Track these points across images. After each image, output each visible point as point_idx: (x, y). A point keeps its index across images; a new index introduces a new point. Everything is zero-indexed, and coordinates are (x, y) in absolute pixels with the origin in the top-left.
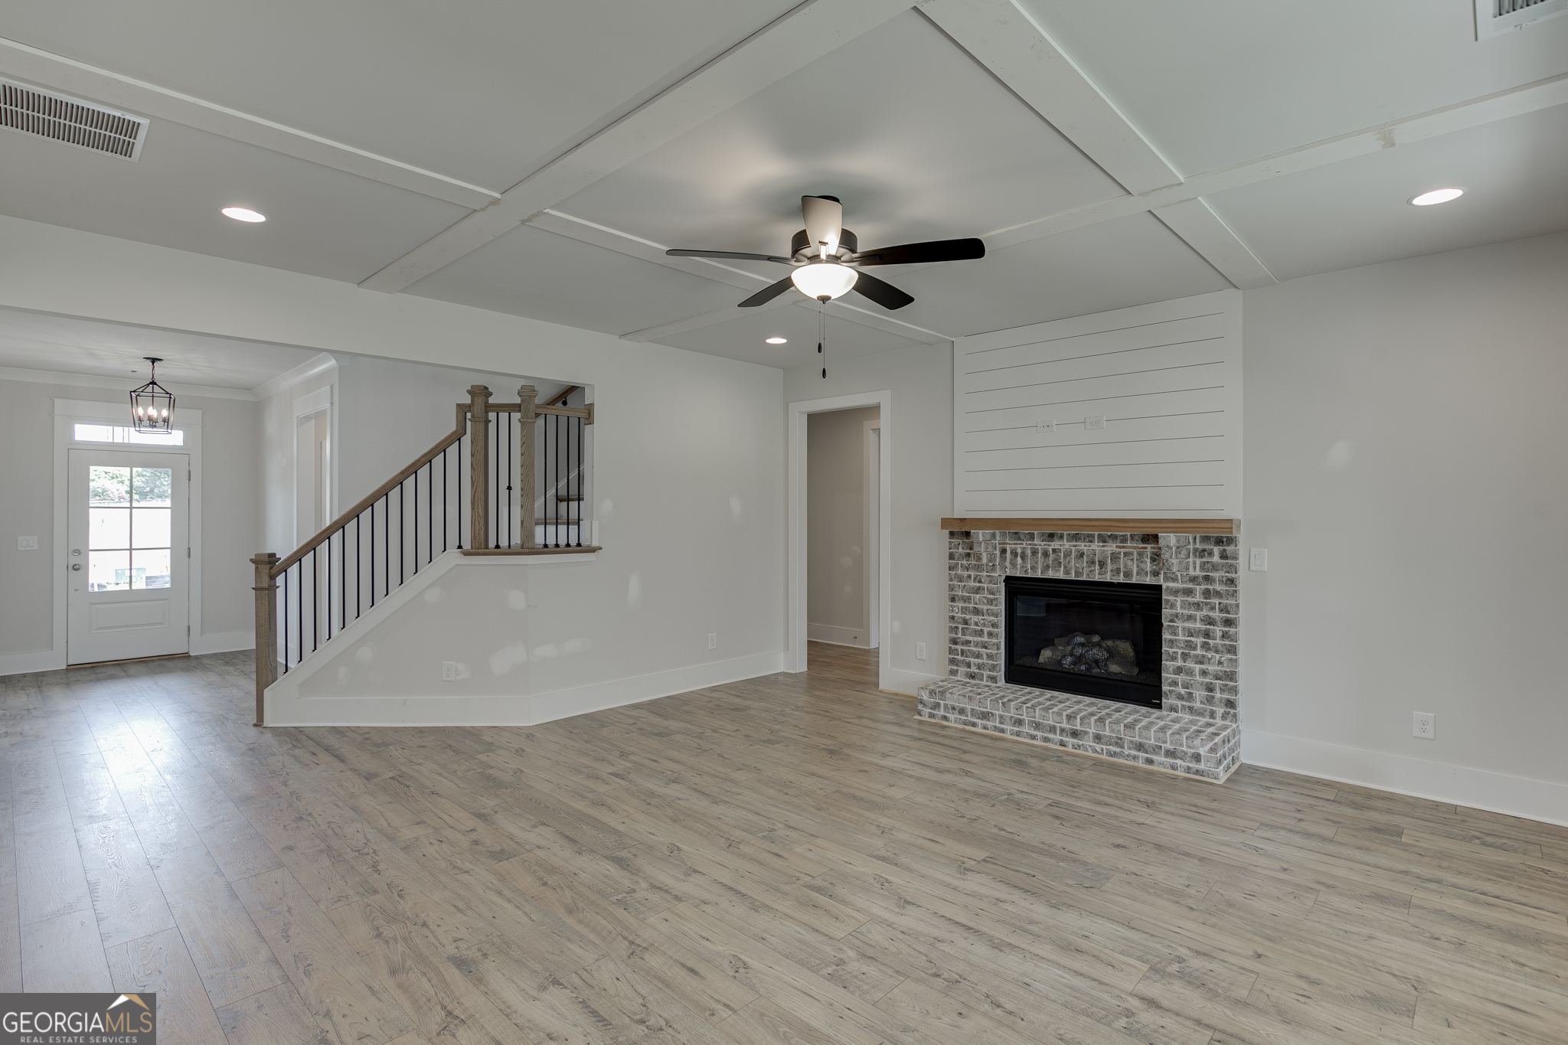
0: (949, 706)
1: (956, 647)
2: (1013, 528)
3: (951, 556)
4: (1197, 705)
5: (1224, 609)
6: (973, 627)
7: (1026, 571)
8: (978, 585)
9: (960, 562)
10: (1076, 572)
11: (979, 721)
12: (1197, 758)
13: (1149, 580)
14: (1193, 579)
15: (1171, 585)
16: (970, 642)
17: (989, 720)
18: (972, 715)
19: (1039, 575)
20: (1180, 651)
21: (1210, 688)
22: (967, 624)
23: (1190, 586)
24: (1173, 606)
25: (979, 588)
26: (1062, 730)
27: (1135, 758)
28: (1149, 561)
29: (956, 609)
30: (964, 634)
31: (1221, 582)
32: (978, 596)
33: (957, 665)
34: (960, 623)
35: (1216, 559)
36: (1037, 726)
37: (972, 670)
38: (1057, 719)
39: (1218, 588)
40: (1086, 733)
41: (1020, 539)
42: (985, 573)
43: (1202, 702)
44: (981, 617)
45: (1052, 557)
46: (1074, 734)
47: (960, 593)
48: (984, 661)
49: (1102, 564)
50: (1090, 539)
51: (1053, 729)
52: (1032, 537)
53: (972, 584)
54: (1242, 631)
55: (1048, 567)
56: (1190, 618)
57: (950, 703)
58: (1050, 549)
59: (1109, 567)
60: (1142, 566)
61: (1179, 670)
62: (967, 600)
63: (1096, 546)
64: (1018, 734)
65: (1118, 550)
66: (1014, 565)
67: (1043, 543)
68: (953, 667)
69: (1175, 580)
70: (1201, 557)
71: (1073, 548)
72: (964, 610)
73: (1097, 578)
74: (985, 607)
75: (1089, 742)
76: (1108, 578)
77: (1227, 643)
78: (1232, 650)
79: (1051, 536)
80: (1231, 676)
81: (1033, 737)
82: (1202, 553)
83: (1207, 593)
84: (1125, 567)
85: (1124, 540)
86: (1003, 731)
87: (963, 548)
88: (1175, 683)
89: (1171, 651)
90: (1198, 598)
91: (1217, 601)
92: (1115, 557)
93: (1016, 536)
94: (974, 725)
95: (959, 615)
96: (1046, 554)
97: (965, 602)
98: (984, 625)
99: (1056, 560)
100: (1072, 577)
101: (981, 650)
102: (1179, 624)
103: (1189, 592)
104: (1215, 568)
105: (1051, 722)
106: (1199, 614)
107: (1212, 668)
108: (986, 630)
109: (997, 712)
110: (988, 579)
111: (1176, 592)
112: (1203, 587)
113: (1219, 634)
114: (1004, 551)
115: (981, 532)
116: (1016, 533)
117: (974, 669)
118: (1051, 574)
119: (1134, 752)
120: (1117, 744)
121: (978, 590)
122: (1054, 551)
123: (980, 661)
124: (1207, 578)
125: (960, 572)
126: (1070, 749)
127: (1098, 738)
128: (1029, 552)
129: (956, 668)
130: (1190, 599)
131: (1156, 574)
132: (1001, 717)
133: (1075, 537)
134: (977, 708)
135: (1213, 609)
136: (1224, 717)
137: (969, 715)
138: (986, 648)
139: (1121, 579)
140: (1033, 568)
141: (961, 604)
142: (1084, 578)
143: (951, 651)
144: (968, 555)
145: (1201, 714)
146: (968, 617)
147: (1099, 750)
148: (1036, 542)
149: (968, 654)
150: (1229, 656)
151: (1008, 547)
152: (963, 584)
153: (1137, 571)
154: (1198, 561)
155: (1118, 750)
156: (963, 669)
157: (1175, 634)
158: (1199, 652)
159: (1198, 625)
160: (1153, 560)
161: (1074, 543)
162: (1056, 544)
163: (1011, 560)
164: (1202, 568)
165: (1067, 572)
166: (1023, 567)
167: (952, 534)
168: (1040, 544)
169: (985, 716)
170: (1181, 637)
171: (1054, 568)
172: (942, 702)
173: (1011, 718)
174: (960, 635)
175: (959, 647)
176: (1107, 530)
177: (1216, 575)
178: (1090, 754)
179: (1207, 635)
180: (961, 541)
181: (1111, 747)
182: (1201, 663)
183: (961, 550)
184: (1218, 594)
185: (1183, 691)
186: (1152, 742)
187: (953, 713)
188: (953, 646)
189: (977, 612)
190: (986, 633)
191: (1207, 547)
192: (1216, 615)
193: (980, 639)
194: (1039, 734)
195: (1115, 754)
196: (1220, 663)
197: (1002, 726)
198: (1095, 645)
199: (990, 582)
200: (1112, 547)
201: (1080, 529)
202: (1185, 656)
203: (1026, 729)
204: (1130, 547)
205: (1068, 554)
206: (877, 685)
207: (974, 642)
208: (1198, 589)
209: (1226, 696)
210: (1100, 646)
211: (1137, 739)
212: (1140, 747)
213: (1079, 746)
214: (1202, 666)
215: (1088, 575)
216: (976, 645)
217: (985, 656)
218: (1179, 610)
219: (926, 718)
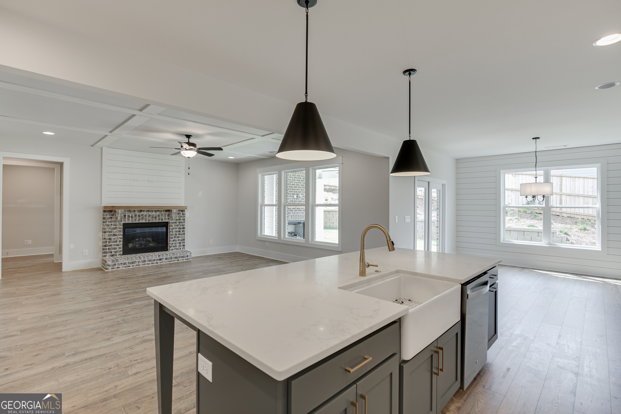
0: (120, 264)
1: (106, 247)
2: (129, 209)
3: (104, 218)
4: (177, 247)
5: (183, 225)
6: (113, 240)
7: (133, 221)
8: (115, 227)
9: (108, 220)
10: (148, 220)
11: (131, 265)
12: (188, 256)
13: (167, 221)
14: (177, 220)
15: (172, 221)
16: (112, 245)
17: (134, 264)
18: (128, 264)
19: (137, 222)
20: (174, 236)
21: (180, 243)
22: (110, 239)
23: (176, 221)
24: (172, 226)
25: (116, 228)
26: (157, 260)
27: (175, 261)
28: (167, 216)
29: (106, 235)
30: (109, 242)
31: (182, 220)
32: (115, 230)
33: (106, 253)
34: (108, 240)
35: (181, 215)
36: (150, 261)
37: (112, 254)
38: (155, 257)
39: (182, 221)
40: (163, 258)
41: (131, 212)
42: (118, 223)
43: (178, 247)
44: (116, 237)
45: (141, 216)
46: (160, 259)
47: (108, 230)
48: (117, 250)
49: (155, 218)
50: (152, 211)
51: (154, 260)
52: (135, 211)
53: (113, 227)
54: (186, 230)
55: (140, 219)
56: (176, 228)
57: (120, 262)
58: (141, 214)
59: (157, 218)
60: (166, 217)
61: (174, 240)
62: (109, 232)
63: (154, 213)
64: (144, 265)
65: (160, 214)
66: (128, 219)
67: (138, 213)
68: (105, 255)
69: (173, 220)
70: (178, 214)
71: (147, 214)
72: (109, 235)
73: (154, 221)
74: (118, 233)
75: (164, 260)
76: (157, 221)
77: (183, 232)
78: (184, 234)
79: (141, 211)
80: (184, 240)
81: (149, 264)
82: (179, 214)
83: (179, 223)
84: (161, 218)
85: (161, 211)
86: (139, 265)
87: (109, 216)
88: (173, 244)
89: (172, 236)
90: (178, 224)
91: (181, 224)
92: (159, 216)
93: (130, 211)
94: (129, 266)
95: (107, 237)
96: (139, 216)
97: (110, 233)
98: (118, 239)
99: (142, 217)
100: (147, 222)
101: (116, 247)
102: (174, 230)
103: (176, 223)
104: (181, 217)
105: (154, 259)
106: (178, 227)
107: (180, 239)
108: (118, 240)
109: (137, 261)
110: (119, 225)
111: (173, 223)
112: (179, 221)
113: (182, 231)
114: (125, 216)
115: (120, 210)
116: (129, 210)
117: (113, 253)
118: (141, 221)
119: (174, 259)
120: (171, 259)
121: (115, 228)
122: (142, 215)
123: (116, 250)
124: (179, 219)
125: (108, 223)
126: (159, 264)
127: (166, 259)
128: (134, 216)
129: (106, 254)
130: (176, 224)
131: (169, 219)
132: (138, 261)
133: (148, 211)
134: (131, 261)
135: (181, 226)
136: (183, 249)
137: (127, 264)
138: (118, 246)
139: (160, 221)
140: (135, 220)
141: (108, 234)
142: (151, 222)
143: (103, 249)
144: (111, 218)
145: (178, 249)
146: (111, 237)
147: (166, 262)
148: (136, 213)
149: (111, 249)
150: (184, 235)
151: (126, 214)
152: (109, 227)
153: (164, 218)
154: (178, 215)
155: (171, 260)
156: (109, 254)
157: (173, 232)
158: (178, 236)
159: (178, 230)
160: (168, 216)
161: (148, 213)
162: (142, 213)
163: (128, 218)
164: (179, 217)
165: (146, 220)
166: (132, 220)
167: (104, 211)
168: (137, 213)
169: (133, 263)
170: (174, 233)
171: (142, 220)
172: (117, 263)
173: (142, 261)
174: (108, 244)
175: (107, 248)
176: (157, 209)
177: (181, 218)
178: (165, 263)
179: (179, 231)
180: (108, 213)
181: (169, 260)
182: (178, 238)
183: (108, 216)
184: (182, 222)
185: (174, 245)
186: (179, 256)
187: (121, 265)
188: (105, 248)
189: (114, 235)
190: (118, 241)
191: (180, 212)
192: (181, 227)
193: (116, 243)
194: (150, 263)
195: (170, 261)
196: (182, 237)
197: (139, 264)
198: (141, 240)
199: (120, 225)
200: (158, 213)
201: (149, 209)
202: (175, 237)
203: (146, 262)
204: (163, 213)
205: (146, 216)
206: (62, 270)
207: (113, 245)
208: (178, 222)
209: (183, 244)
210: (143, 240)
211: (175, 256)
212: (176, 258)
213: (161, 262)
214: (178, 239)
215: (152, 221)
216: (114, 245)
217: (118, 248)
218: (174, 227)
219: (110, 270)
